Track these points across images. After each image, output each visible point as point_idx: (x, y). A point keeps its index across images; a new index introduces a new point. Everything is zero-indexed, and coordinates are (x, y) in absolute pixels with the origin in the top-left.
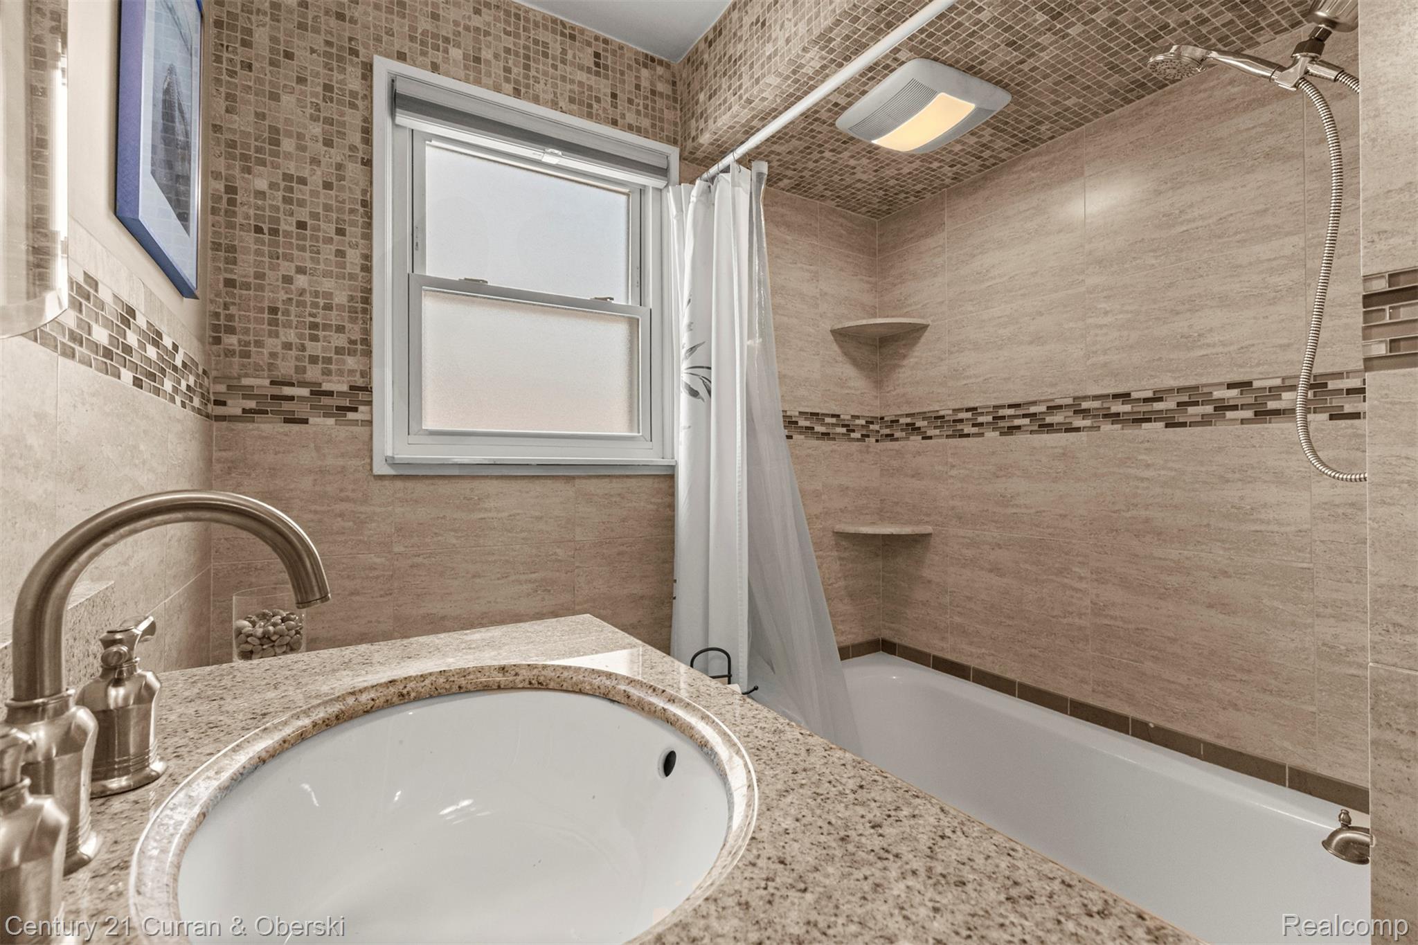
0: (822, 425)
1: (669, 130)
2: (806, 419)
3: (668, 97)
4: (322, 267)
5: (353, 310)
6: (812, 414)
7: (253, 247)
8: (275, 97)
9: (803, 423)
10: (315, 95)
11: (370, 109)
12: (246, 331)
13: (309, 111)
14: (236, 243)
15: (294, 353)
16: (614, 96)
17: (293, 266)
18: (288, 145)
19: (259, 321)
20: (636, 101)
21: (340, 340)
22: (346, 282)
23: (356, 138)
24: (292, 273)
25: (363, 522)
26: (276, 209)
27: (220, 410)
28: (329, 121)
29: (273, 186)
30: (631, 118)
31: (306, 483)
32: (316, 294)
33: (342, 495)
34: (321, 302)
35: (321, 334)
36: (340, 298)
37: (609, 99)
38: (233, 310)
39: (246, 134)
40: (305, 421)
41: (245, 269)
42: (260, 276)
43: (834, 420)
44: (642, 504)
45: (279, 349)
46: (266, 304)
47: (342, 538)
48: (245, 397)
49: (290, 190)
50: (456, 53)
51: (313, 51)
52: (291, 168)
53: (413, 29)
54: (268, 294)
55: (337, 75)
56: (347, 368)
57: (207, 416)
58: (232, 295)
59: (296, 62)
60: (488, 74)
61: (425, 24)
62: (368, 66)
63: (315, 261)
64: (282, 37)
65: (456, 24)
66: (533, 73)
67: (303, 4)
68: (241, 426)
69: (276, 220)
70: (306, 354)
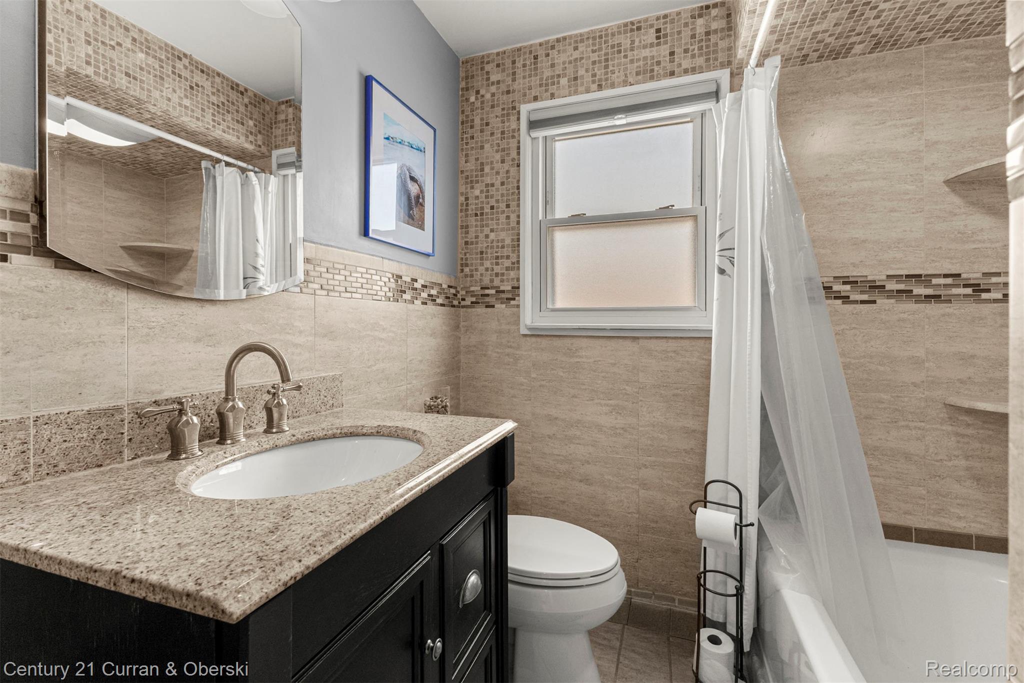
1: (721, 57)
2: (898, 282)
3: (722, 30)
4: (500, 226)
5: (513, 246)
6: (907, 276)
7: (475, 224)
8: (482, 147)
9: (892, 286)
10: (497, 139)
11: (519, 135)
12: (472, 265)
13: (496, 148)
14: (468, 224)
15: (489, 272)
16: (672, 54)
17: (489, 229)
18: (487, 169)
19: (476, 259)
20: (691, 48)
21: (507, 263)
22: (511, 232)
23: (514, 154)
24: (489, 233)
25: (517, 359)
26: (482, 202)
27: (463, 303)
28: (503, 150)
29: (482, 192)
30: (686, 64)
31: (494, 338)
32: (498, 241)
33: (509, 344)
34: (500, 244)
35: (500, 261)
36: (508, 241)
37: (668, 58)
38: (468, 255)
39: (472, 170)
40: (493, 306)
41: (471, 236)
42: (477, 237)
43: (949, 281)
45: (484, 272)
46: (479, 250)
47: (507, 367)
48: (472, 296)
49: (488, 191)
50: (564, 81)
51: (497, 116)
52: (488, 180)
53: (541, 79)
54: (480, 245)
55: (507, 124)
56: (511, 277)
57: (453, 306)
58: (467, 248)
59: (490, 126)
60: (582, 84)
61: (547, 73)
62: (519, 113)
63: (498, 224)
64: (485, 116)
65: (564, 63)
66: (611, 68)
67: (493, 95)
68: (469, 310)
69: (482, 208)
70: (494, 272)
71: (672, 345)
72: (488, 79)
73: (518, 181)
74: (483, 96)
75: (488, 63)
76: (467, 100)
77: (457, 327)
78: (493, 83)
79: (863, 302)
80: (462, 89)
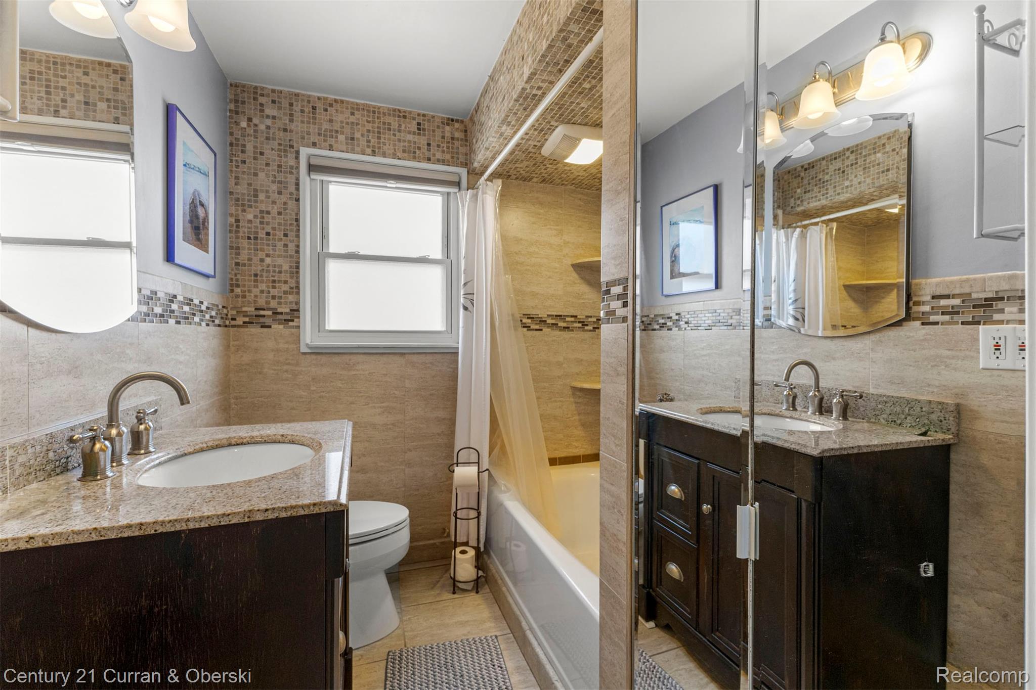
0: (564, 322)
1: (462, 158)
2: (552, 319)
3: (462, 139)
4: (277, 253)
5: (292, 273)
6: (556, 316)
7: (247, 246)
8: (256, 175)
9: (549, 321)
10: (273, 171)
11: (298, 173)
12: (244, 286)
13: (271, 178)
14: (239, 245)
15: (265, 295)
16: (429, 145)
17: (264, 254)
18: (262, 196)
19: (250, 281)
20: (442, 145)
21: (285, 288)
22: (289, 259)
23: (292, 188)
24: (264, 257)
25: (297, 375)
26: (256, 227)
27: (233, 323)
28: (280, 182)
29: (255, 217)
30: (439, 155)
31: (271, 356)
32: (275, 266)
33: (287, 362)
34: (277, 270)
35: (277, 285)
36: (286, 267)
37: (426, 147)
38: (239, 277)
39: (243, 194)
40: (270, 327)
41: (243, 257)
42: (250, 260)
43: (573, 319)
44: (444, 368)
45: (258, 294)
46: (253, 272)
47: (286, 382)
48: (244, 316)
49: (263, 217)
50: (341, 138)
51: (273, 149)
52: (263, 207)
53: (320, 129)
54: (253, 268)
55: (284, 159)
56: (289, 301)
57: (226, 326)
58: (238, 270)
59: (265, 156)
60: (358, 145)
61: (326, 126)
62: (298, 153)
63: (274, 250)
64: (259, 145)
65: (342, 122)
66: (382, 140)
67: (268, 127)
68: (242, 329)
69: (257, 233)
70: (270, 295)
71: (429, 358)
72: (262, 111)
73: (297, 214)
74: (256, 125)
75: (262, 95)
76: (237, 123)
77: (227, 347)
78: (268, 117)
79: (537, 330)
80: (231, 111)
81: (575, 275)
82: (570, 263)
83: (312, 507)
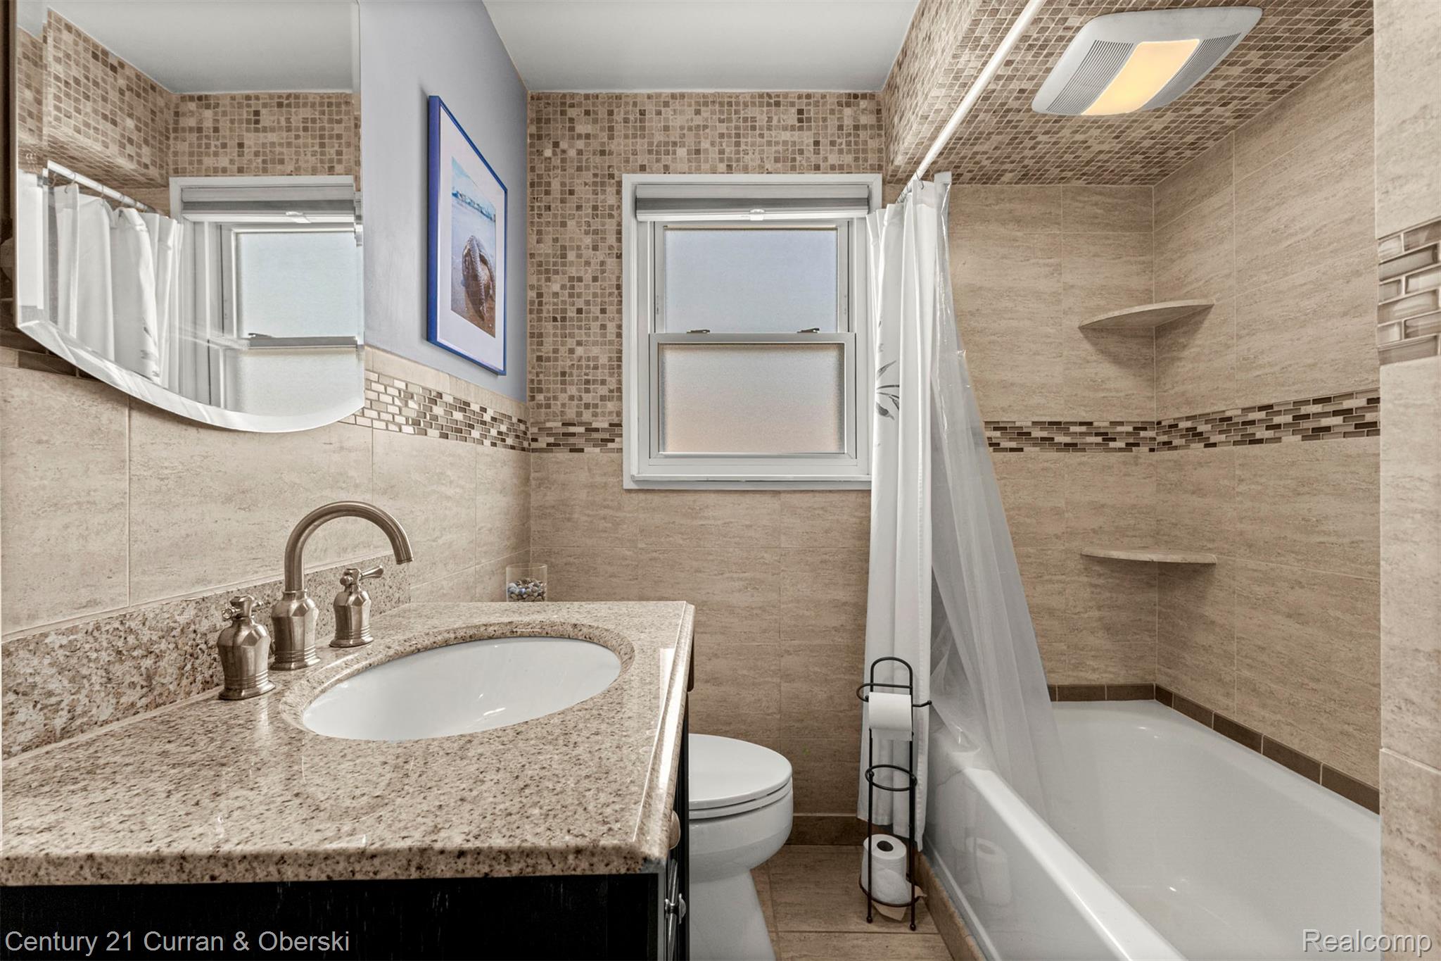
0: (1065, 435)
1: (872, 158)
2: (1042, 429)
3: (872, 127)
4: (592, 338)
5: (611, 367)
6: (1051, 423)
7: (552, 332)
8: (564, 224)
9: (1037, 433)
10: (587, 216)
11: (620, 215)
12: (548, 390)
13: (584, 228)
14: (542, 331)
15: (576, 402)
16: (817, 143)
17: (575, 340)
18: (571, 256)
19: (555, 382)
20: (839, 141)
21: (603, 390)
22: (607, 347)
23: (612, 239)
24: (574, 346)
25: (618, 524)
26: (564, 302)
27: (534, 445)
28: (596, 232)
29: (563, 287)
30: (833, 159)
31: (583, 495)
32: (588, 359)
33: (606, 503)
34: (592, 364)
35: (592, 387)
36: (603, 360)
37: (812, 148)
38: (541, 377)
39: (547, 255)
40: (582, 450)
41: (547, 348)
42: (556, 351)
43: (1083, 429)
44: (845, 517)
45: (566, 401)
46: (559, 370)
47: (604, 535)
48: (549, 435)
49: (572, 287)
50: (682, 152)
51: (586, 184)
52: (573, 272)
53: (651, 144)
54: (560, 363)
55: (600, 197)
56: (608, 410)
57: (523, 449)
58: (540, 366)
59: (576, 196)
60: (706, 161)
61: (659, 137)
62: (619, 184)
63: (588, 335)
64: (567, 181)
65: (682, 128)
66: (743, 147)
67: (580, 152)
68: (545, 455)
69: (564, 311)
70: (583, 402)
71: (820, 500)
72: (572, 129)
73: (619, 278)
74: (564, 152)
75: (572, 106)
76: (540, 153)
77: (526, 481)
78: (579, 136)
79: (1012, 450)
80: (532, 136)
81: (1087, 346)
82: (1077, 324)
83: (571, 857)
